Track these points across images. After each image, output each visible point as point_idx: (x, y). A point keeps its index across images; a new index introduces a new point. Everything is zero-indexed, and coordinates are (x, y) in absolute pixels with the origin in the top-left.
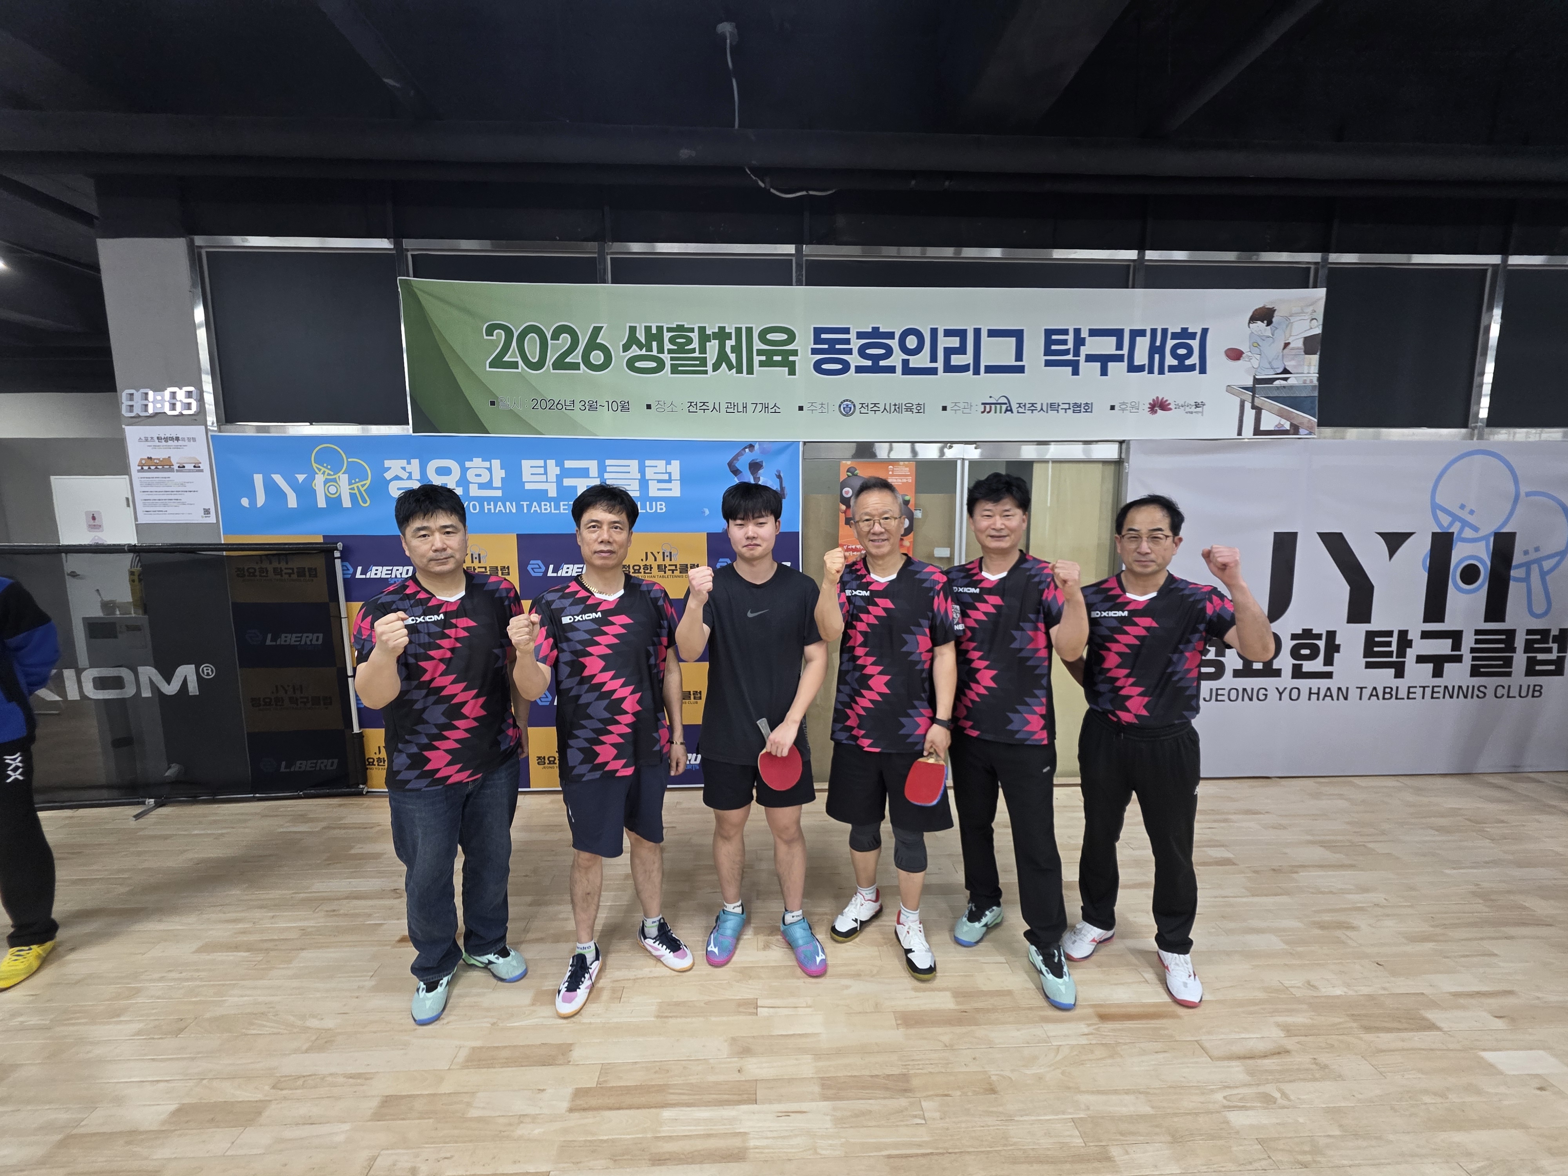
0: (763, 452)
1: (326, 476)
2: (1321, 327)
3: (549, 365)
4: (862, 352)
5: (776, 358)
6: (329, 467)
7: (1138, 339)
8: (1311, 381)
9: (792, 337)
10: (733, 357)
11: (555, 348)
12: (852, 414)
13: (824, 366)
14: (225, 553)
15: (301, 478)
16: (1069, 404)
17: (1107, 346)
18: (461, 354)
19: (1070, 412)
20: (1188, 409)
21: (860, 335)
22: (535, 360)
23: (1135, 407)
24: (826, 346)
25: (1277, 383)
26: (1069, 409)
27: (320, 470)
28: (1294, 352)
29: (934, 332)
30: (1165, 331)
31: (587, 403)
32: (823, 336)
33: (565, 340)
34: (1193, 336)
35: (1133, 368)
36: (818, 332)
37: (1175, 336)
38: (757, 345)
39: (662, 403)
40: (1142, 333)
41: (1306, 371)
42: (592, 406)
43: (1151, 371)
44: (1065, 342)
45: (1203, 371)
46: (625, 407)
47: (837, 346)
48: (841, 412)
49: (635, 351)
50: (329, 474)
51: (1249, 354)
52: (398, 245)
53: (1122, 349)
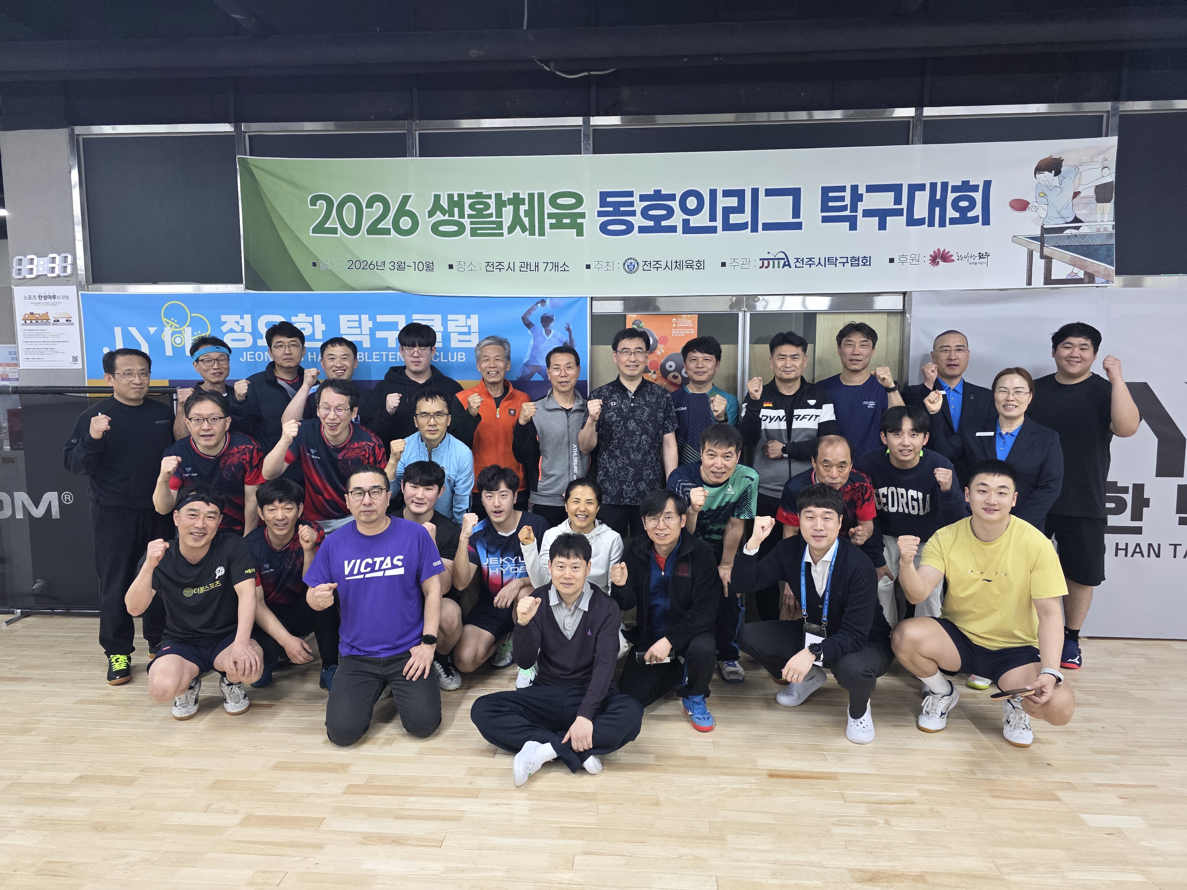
0: (554, 306)
1: (173, 329)
2: (1114, 175)
3: (363, 230)
4: (645, 213)
5: (566, 221)
6: (176, 321)
7: (917, 193)
8: (1106, 229)
9: (580, 200)
10: (526, 221)
11: (369, 217)
12: (636, 271)
13: (610, 228)
14: (88, 395)
15: (152, 330)
16: (847, 258)
17: (886, 201)
18: (287, 221)
19: (847, 265)
20: (971, 260)
21: (643, 198)
22: (352, 227)
23: (915, 259)
24: (611, 209)
25: (1068, 232)
26: (847, 262)
27: (168, 323)
28: (1085, 201)
29: (713, 193)
30: (945, 185)
31: (396, 264)
32: (609, 199)
33: (378, 207)
34: (975, 188)
35: (912, 222)
36: (604, 195)
37: (955, 189)
38: (548, 209)
39: (462, 263)
40: (922, 187)
41: (1099, 220)
42: (401, 267)
43: (931, 224)
44: (842, 199)
45: (986, 221)
46: (429, 267)
47: (622, 209)
48: (625, 269)
49: (439, 216)
50: (176, 327)
51: (1036, 204)
52: (237, 128)
53: (900, 203)
